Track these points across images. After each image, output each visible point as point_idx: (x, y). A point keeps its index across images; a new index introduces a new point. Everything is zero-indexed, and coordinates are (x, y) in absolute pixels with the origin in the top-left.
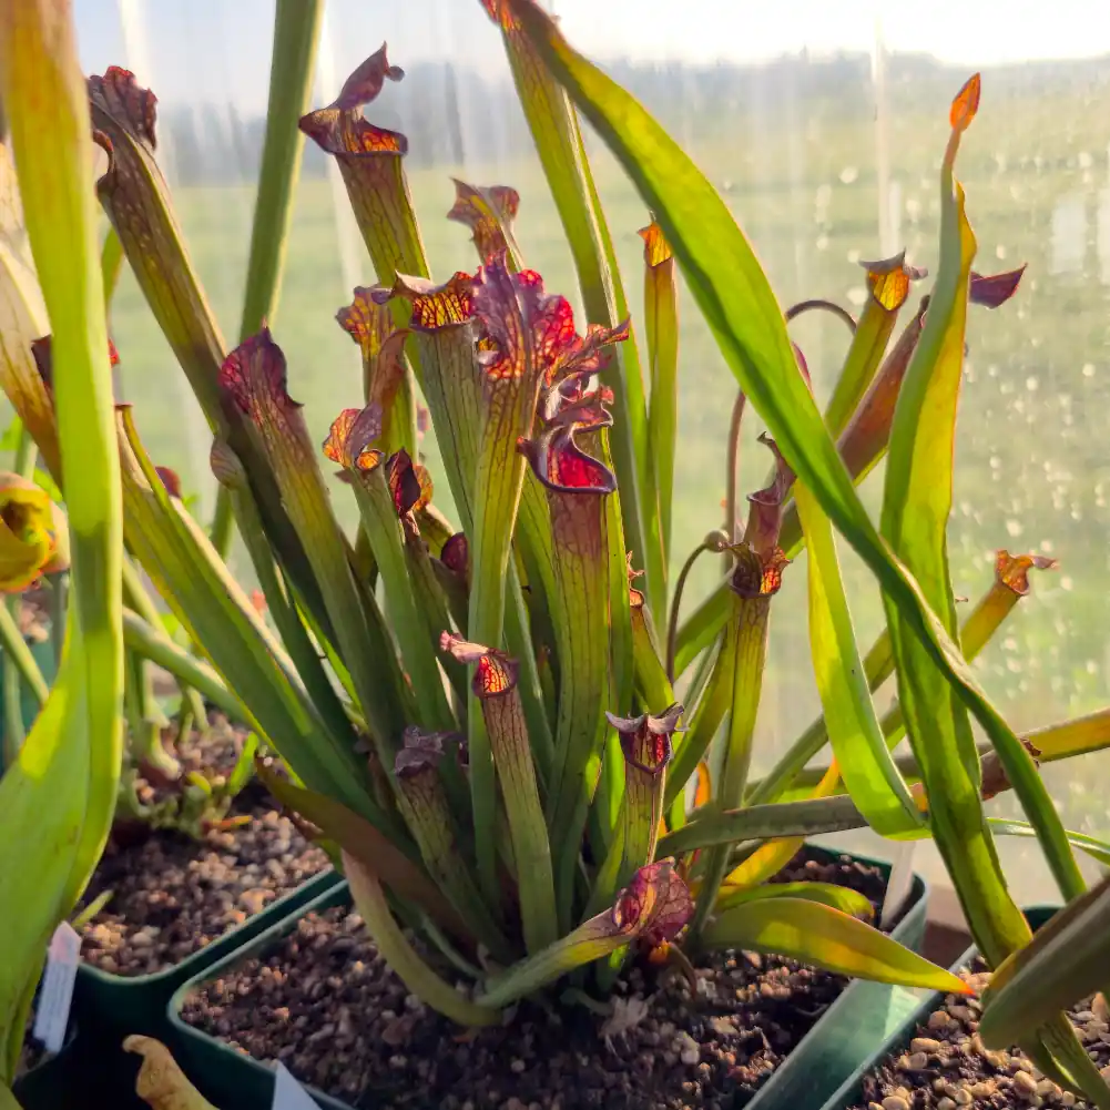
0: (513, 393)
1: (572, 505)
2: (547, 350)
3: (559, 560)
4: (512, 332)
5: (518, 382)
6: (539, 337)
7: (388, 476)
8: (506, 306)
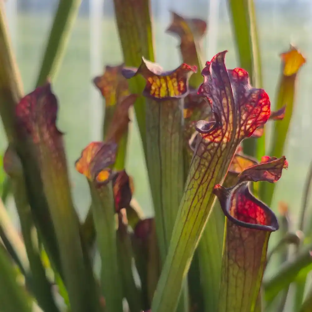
0: (219, 154)
1: (245, 235)
2: (248, 127)
3: (228, 269)
4: (226, 110)
5: (224, 146)
6: (244, 117)
7: (113, 185)
8: (223, 92)
